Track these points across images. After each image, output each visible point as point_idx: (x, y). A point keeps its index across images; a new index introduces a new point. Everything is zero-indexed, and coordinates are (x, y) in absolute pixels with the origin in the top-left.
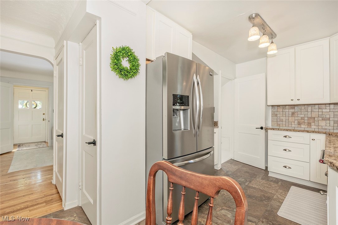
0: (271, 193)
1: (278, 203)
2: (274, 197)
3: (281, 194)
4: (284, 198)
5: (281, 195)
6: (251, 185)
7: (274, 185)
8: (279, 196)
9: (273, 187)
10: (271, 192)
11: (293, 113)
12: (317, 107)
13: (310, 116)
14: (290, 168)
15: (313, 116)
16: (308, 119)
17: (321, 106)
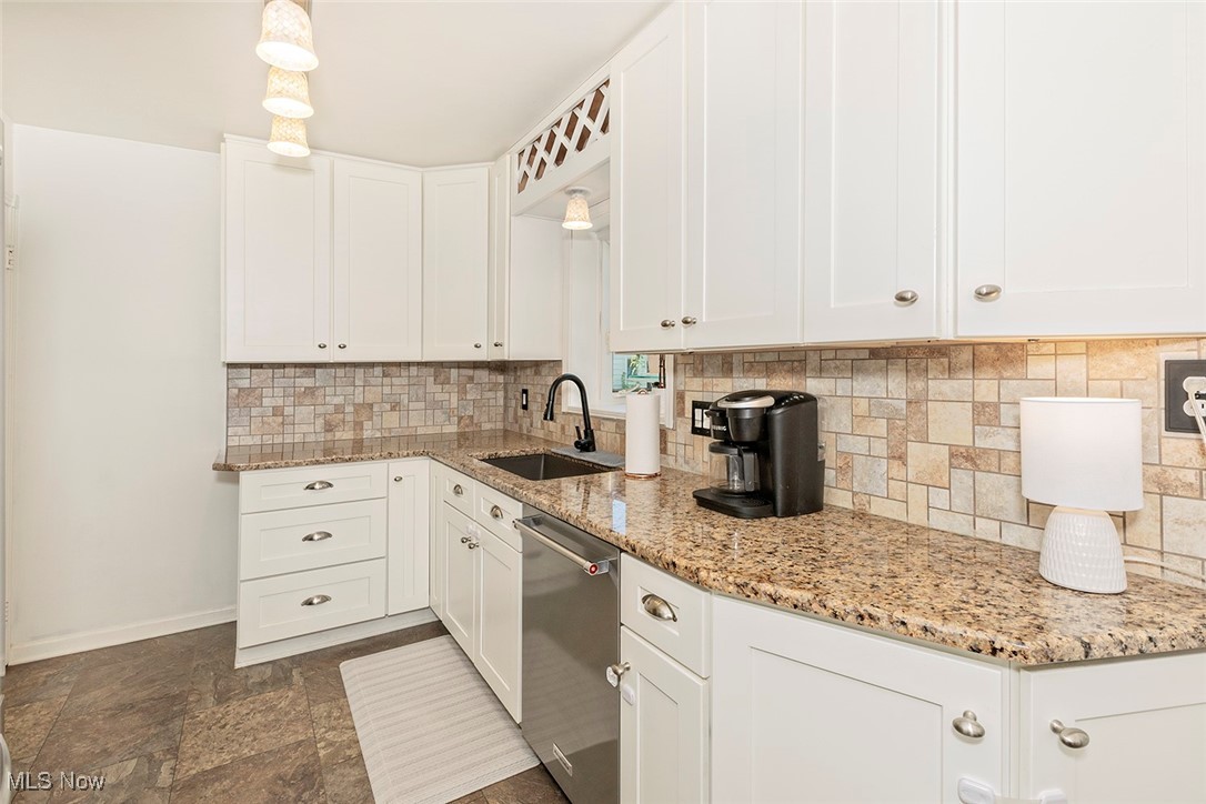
0: (299, 744)
1: (348, 770)
2: (322, 753)
3: (334, 723)
4: (350, 733)
5: (334, 729)
6: (190, 769)
7: (283, 699)
8: (330, 736)
9: (287, 713)
10: (291, 739)
11: (310, 391)
12: (378, 371)
13: (359, 400)
14: (325, 599)
15: (370, 398)
16: (356, 411)
17: (388, 367)
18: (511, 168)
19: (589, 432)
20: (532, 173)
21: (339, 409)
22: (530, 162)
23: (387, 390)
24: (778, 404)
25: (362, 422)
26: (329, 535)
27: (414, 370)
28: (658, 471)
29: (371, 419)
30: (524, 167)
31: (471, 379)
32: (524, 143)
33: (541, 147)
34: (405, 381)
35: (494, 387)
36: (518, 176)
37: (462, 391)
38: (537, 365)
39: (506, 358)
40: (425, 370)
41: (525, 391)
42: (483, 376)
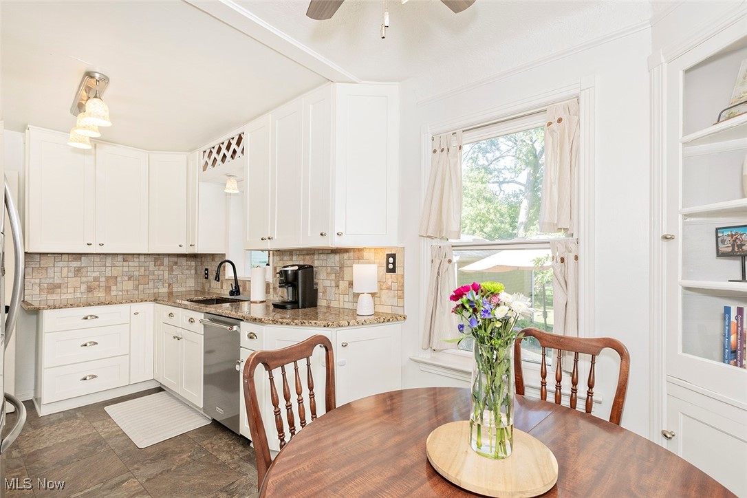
0: (90, 435)
1: (118, 438)
2: (103, 435)
3: (107, 426)
4: (116, 428)
6: (30, 450)
7: (74, 423)
8: (106, 430)
9: (78, 427)
10: (84, 434)
11: (78, 270)
12: (120, 258)
13: (109, 274)
14: (94, 377)
15: (115, 274)
16: (107, 281)
17: (126, 256)
18: (199, 159)
19: (237, 287)
20: (210, 162)
21: (96, 279)
22: (209, 156)
23: (126, 269)
24: (299, 269)
25: (110, 287)
26: (96, 343)
27: (142, 258)
28: (264, 300)
29: (116, 285)
30: (206, 158)
31: (176, 263)
32: (207, 147)
33: (215, 151)
34: (137, 264)
35: (189, 268)
36: (203, 162)
37: (171, 270)
38: (213, 256)
39: (196, 252)
40: (148, 259)
41: (207, 270)
42: (183, 261)
